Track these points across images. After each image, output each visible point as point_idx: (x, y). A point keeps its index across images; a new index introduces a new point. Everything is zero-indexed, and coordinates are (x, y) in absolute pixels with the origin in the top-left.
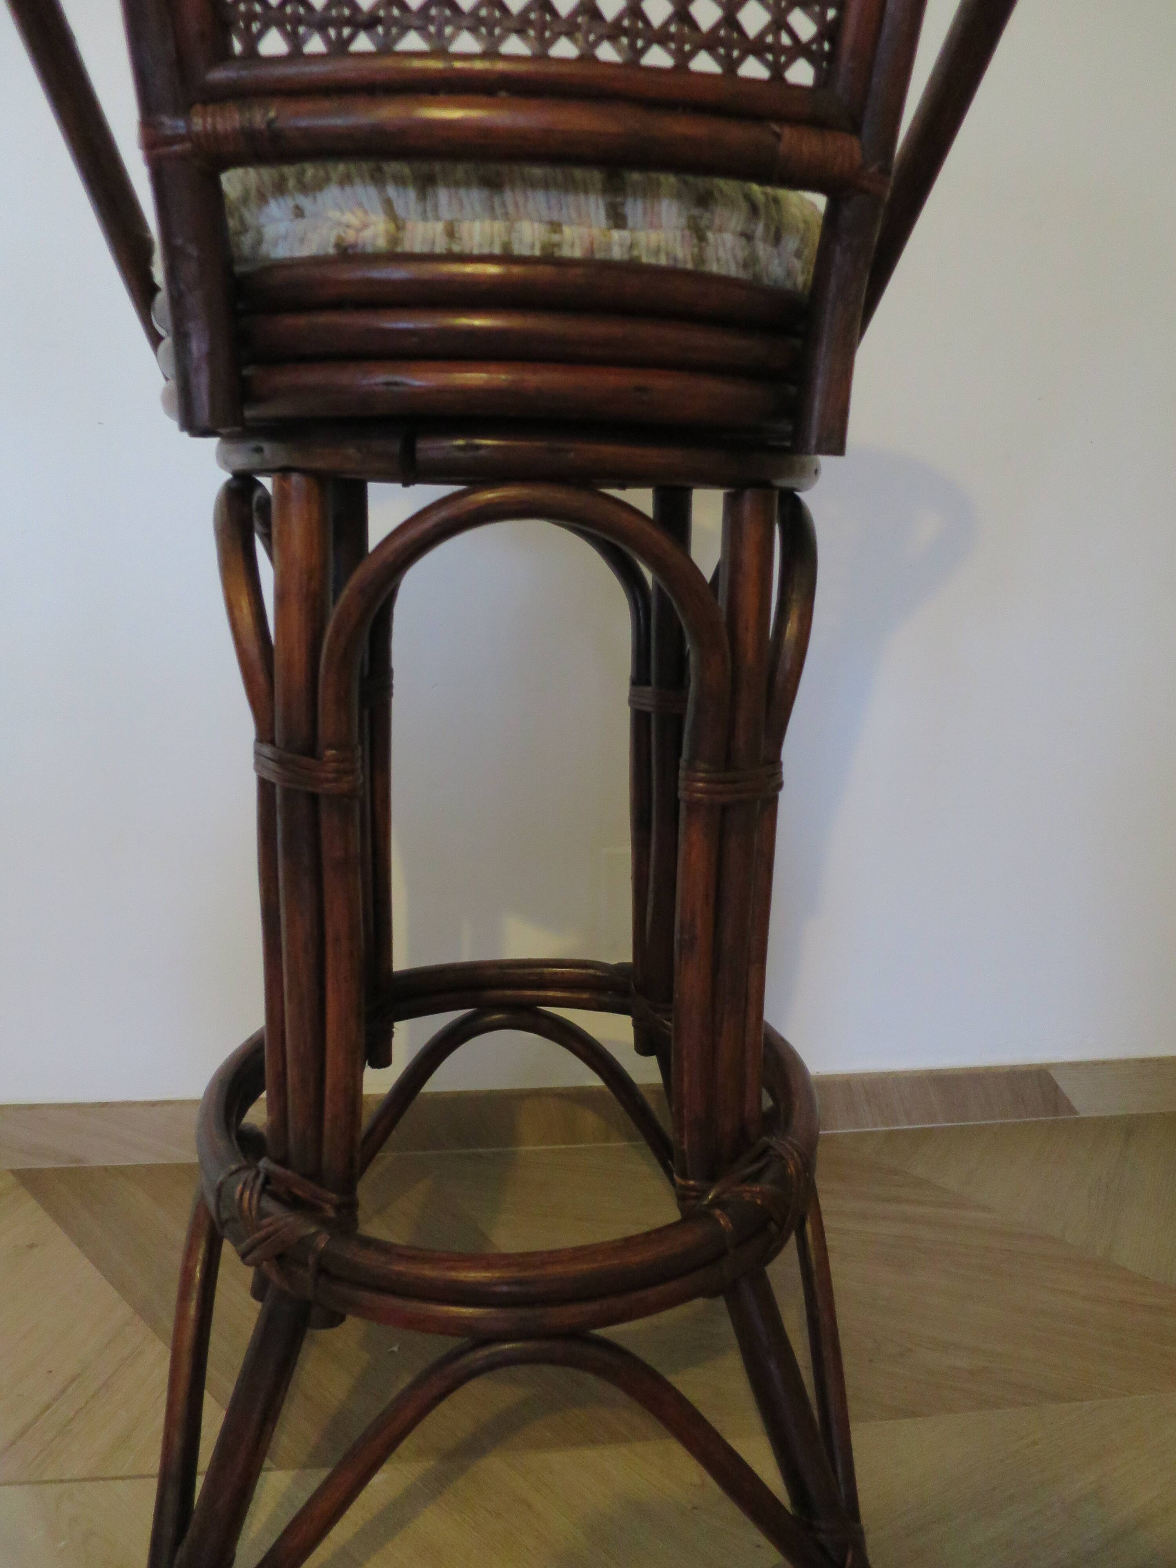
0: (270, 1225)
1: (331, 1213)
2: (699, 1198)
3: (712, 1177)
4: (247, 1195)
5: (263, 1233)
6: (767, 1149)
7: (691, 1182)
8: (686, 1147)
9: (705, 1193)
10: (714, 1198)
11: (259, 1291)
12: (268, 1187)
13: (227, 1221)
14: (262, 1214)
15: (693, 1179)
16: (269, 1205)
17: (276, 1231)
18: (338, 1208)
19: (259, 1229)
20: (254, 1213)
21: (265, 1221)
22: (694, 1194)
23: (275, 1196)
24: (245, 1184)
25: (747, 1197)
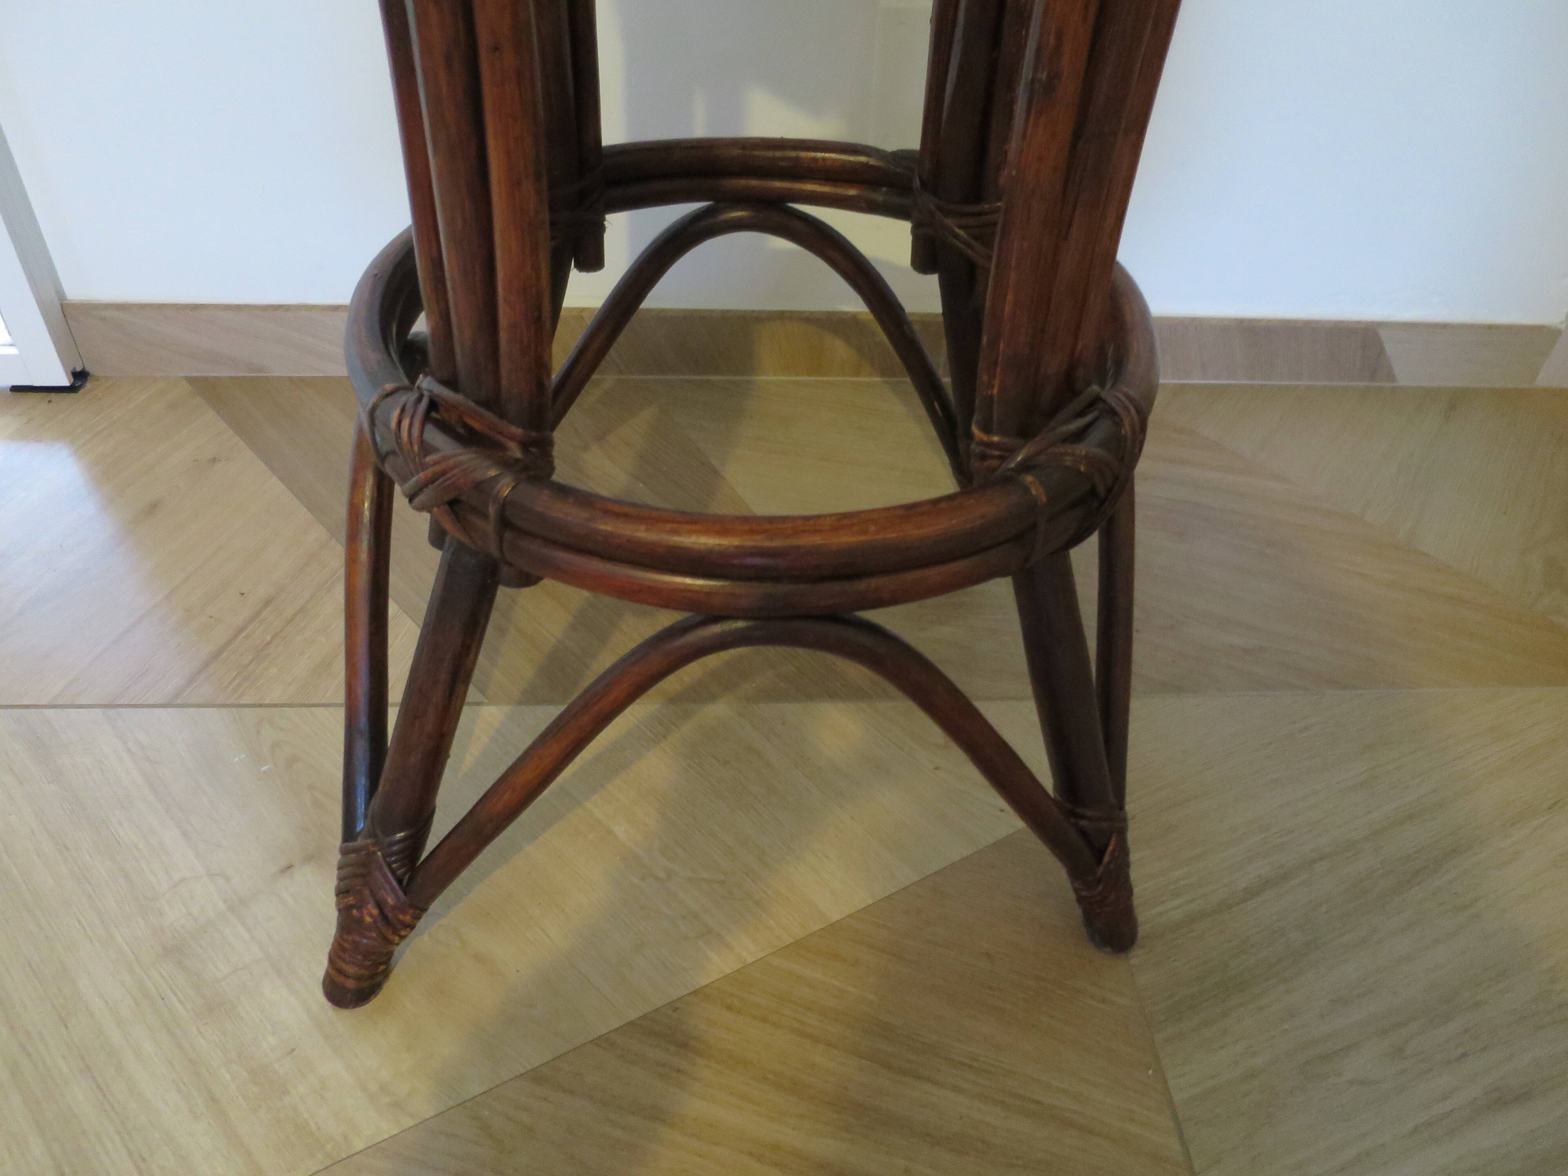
0: (435, 463)
1: (516, 452)
2: (1002, 458)
3: (1025, 433)
4: (406, 423)
5: (429, 472)
6: (1097, 400)
7: (996, 439)
8: (995, 391)
9: (1011, 451)
10: (1025, 460)
11: (438, 538)
12: (434, 414)
13: (388, 454)
14: (426, 449)
15: (996, 434)
16: (435, 437)
17: (444, 473)
18: (525, 446)
19: (424, 467)
20: (416, 448)
21: (429, 459)
22: (997, 453)
23: (444, 427)
24: (403, 410)
25: (1068, 461)
